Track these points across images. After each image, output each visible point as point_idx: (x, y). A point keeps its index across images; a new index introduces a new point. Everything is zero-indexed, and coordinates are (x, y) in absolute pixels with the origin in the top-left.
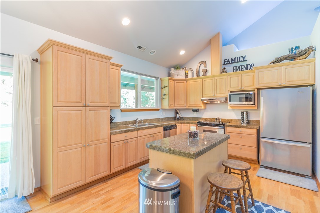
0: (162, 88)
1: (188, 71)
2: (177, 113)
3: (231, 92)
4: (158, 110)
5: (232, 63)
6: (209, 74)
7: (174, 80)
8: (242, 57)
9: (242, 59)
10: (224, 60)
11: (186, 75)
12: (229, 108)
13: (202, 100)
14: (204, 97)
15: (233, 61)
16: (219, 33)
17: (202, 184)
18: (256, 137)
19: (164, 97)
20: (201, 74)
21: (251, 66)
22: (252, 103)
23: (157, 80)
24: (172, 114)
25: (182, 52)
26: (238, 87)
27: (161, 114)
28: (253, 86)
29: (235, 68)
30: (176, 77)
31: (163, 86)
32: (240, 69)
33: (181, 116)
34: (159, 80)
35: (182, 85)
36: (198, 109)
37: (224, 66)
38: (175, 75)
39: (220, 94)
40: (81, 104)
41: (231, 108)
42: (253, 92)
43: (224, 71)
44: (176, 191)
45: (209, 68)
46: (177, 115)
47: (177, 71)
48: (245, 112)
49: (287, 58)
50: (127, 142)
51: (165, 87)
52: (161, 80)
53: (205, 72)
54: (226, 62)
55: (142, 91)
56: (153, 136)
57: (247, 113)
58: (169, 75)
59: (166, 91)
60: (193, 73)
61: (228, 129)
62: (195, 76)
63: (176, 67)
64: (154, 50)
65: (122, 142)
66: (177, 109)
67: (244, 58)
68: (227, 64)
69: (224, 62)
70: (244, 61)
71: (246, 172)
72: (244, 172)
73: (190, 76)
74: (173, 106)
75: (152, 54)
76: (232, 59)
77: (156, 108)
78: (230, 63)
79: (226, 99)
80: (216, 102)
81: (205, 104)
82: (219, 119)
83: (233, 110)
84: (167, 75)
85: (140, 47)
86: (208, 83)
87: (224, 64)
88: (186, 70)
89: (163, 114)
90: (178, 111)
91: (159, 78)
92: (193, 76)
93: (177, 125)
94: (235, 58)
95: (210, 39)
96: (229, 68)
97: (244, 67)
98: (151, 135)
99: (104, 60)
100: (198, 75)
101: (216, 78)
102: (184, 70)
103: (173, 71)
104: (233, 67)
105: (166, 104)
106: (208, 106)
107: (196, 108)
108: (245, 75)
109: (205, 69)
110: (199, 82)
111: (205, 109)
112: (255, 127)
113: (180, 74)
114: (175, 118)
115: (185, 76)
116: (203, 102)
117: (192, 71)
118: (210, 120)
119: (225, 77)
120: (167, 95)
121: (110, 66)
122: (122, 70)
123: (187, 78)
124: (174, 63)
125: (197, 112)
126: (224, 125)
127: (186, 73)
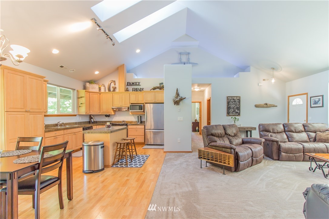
0: (78, 98)
1: (101, 86)
2: (92, 118)
3: (131, 104)
4: (76, 115)
5: (132, 85)
6: (117, 90)
7: (90, 92)
8: (138, 82)
9: (138, 84)
10: (128, 82)
11: (100, 89)
12: (130, 114)
13: (113, 109)
14: (114, 106)
15: (133, 84)
16: (124, 65)
17: (114, 145)
18: (144, 129)
19: (81, 105)
20: (112, 89)
21: (142, 89)
22: (143, 111)
23: (74, 91)
24: (87, 119)
25: (97, 73)
26: (136, 101)
27: (78, 119)
28: (143, 101)
29: (134, 89)
30: (91, 90)
31: (80, 96)
32: (136, 90)
33: (95, 120)
34: (75, 91)
35: (96, 96)
36: (110, 115)
37: (128, 87)
38: (90, 88)
39: (125, 104)
40: (24, 110)
41: (131, 114)
42: (143, 105)
43: (127, 90)
44: (102, 146)
45: (117, 86)
46: (92, 119)
47: (92, 85)
48: (139, 116)
49: (158, 88)
50: (57, 138)
51: (82, 97)
52: (77, 91)
53: (115, 89)
54: (129, 84)
55: (61, 98)
56: (75, 134)
57: (141, 117)
58: (85, 88)
59: (83, 100)
60: (105, 88)
61: (129, 127)
62: (107, 91)
63: (90, 82)
64: (73, 69)
65: (53, 138)
66: (91, 115)
67: (139, 83)
68: (129, 85)
69: (128, 84)
70: (139, 85)
71: (133, 140)
72: (132, 140)
73: (103, 90)
74: (89, 112)
75: (71, 72)
76: (132, 82)
77: (73, 114)
78: (131, 85)
79: (128, 108)
80: (123, 110)
81: (115, 111)
82: (124, 121)
83: (133, 115)
84: (82, 88)
85: (62, 67)
86: (116, 97)
87: (127, 85)
88: (99, 85)
89: (79, 119)
90: (92, 116)
91: (76, 90)
92: (105, 91)
93: (93, 127)
94: (134, 82)
95: (118, 67)
96: (130, 88)
97: (139, 89)
98: (74, 134)
99: (40, 79)
100: (109, 90)
101: (122, 94)
102: (98, 85)
103: (88, 85)
104: (133, 88)
105: (83, 111)
106: (116, 113)
107: (108, 114)
108: (139, 94)
109: (114, 86)
110: (110, 95)
111: (115, 115)
112: (144, 124)
113: (94, 88)
114: (89, 122)
115: (98, 89)
116: (113, 110)
117: (104, 86)
118: (118, 122)
119: (128, 94)
120: (83, 104)
121: (44, 82)
122: (48, 83)
123: (101, 91)
124: (89, 79)
125: (108, 117)
126: (127, 124)
127: (99, 87)
